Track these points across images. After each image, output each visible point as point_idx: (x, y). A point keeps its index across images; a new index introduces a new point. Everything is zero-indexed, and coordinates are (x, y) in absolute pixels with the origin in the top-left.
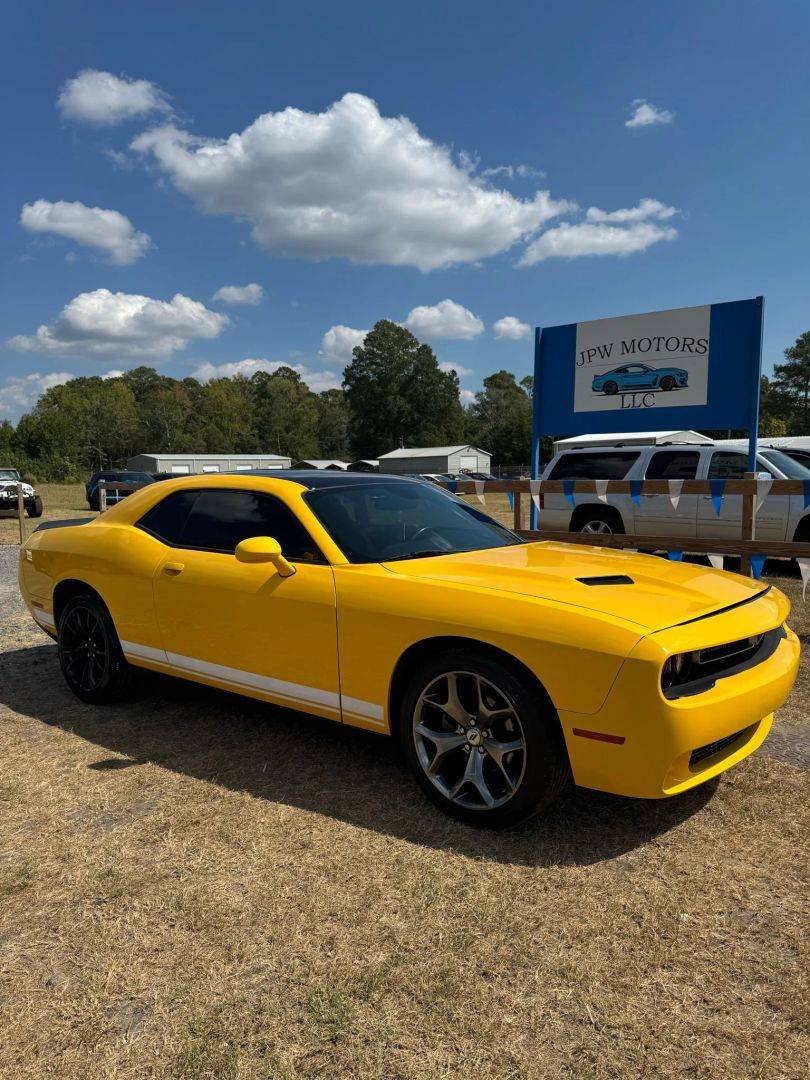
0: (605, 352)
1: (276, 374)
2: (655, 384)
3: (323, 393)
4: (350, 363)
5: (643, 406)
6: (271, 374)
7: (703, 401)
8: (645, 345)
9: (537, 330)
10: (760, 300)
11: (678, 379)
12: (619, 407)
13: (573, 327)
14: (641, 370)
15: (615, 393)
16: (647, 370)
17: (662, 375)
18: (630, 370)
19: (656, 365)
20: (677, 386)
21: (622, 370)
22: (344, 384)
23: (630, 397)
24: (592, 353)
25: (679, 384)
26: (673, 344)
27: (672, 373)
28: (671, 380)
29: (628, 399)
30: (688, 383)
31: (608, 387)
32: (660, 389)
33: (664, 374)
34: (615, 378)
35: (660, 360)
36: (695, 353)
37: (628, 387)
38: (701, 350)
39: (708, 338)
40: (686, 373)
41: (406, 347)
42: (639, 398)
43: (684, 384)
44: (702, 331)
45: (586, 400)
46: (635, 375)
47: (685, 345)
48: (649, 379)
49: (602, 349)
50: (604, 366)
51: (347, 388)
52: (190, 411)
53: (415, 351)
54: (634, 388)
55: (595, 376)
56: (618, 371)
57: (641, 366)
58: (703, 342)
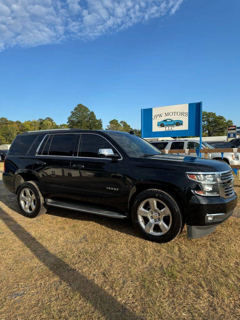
1: (45, 119)
2: (174, 124)
3: (60, 125)
4: (70, 116)
5: (171, 130)
8: (171, 114)
9: (142, 109)
10: (201, 103)
11: (180, 123)
13: (152, 109)
16: (172, 121)
17: (176, 122)
20: (180, 125)
21: (165, 121)
22: (68, 122)
23: (168, 127)
24: (157, 116)
25: (180, 124)
26: (179, 114)
27: (179, 121)
28: (179, 123)
29: (167, 128)
31: (162, 125)
33: (177, 121)
34: (163, 122)
37: (167, 125)
38: (186, 115)
40: (182, 121)
41: (87, 112)
42: (170, 128)
43: (182, 124)
46: (169, 122)
47: (182, 114)
48: (172, 123)
51: (69, 124)
52: (18, 131)
53: (89, 113)
54: (169, 125)
55: (158, 122)
56: (164, 121)
57: (170, 119)
58: (187, 113)
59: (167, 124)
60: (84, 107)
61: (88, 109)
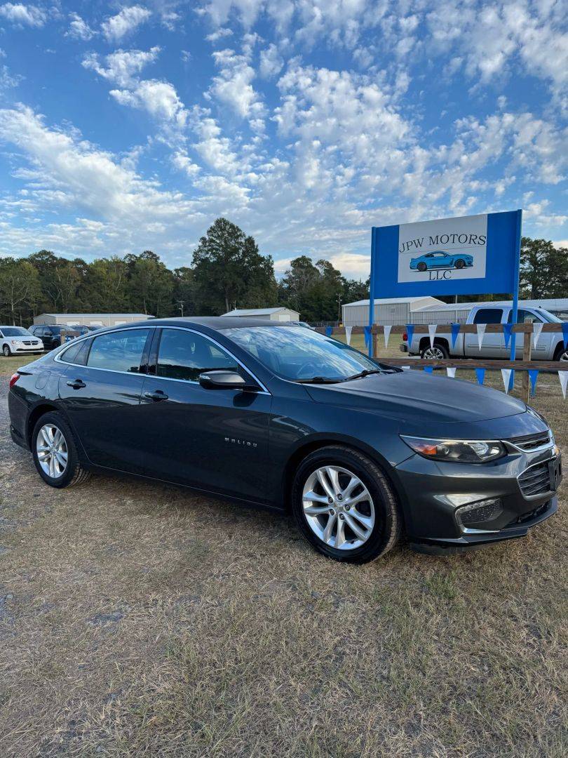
0: (419, 244)
1: (141, 256)
2: (451, 264)
3: (176, 270)
4: (197, 249)
5: (443, 279)
6: (138, 256)
7: (483, 276)
8: (445, 239)
9: (373, 228)
10: (520, 211)
11: (466, 261)
12: (428, 279)
13: (398, 226)
14: (442, 255)
15: (425, 270)
16: (446, 256)
17: (456, 259)
18: (435, 255)
19: (451, 253)
20: (465, 265)
21: (430, 256)
22: (193, 263)
23: (436, 272)
24: (410, 244)
25: (467, 264)
26: (462, 239)
27: (463, 258)
28: (463, 262)
29: (434, 274)
30: (473, 263)
31: (421, 267)
32: (455, 267)
33: (458, 258)
35: (454, 249)
36: (477, 245)
37: (434, 266)
38: (482, 242)
39: (486, 235)
40: (472, 258)
41: (237, 237)
42: (441, 273)
43: (470, 264)
44: (483, 231)
45: (406, 275)
46: (439, 258)
47: (471, 239)
48: (447, 261)
49: (417, 242)
50: (418, 253)
51: (195, 266)
52: (79, 283)
53: (243, 241)
54: (438, 267)
55: (412, 259)
56: (427, 256)
57: (442, 253)
58: (482, 238)
59: (433, 263)
60: (232, 226)
61: (239, 230)
